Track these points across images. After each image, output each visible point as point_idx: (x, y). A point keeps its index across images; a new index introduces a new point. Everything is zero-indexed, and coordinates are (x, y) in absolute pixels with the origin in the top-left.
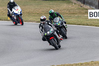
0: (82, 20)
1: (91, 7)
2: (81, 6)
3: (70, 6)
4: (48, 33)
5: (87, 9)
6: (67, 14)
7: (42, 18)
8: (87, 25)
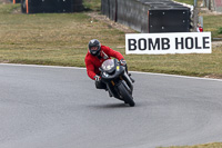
1: (133, 27)
2: (110, 27)
3: (85, 27)
5: (123, 33)
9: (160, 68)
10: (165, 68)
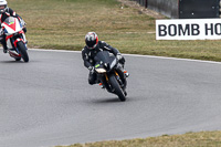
0: (141, 43)
1: (163, 13)
2: (140, 12)
5: (154, 19)
8: (154, 54)
9: (190, 53)
10: (195, 54)
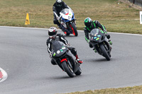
3: (114, 6)
4: (58, 52)
6: (110, 17)
7: (51, 31)
8: (139, 33)
